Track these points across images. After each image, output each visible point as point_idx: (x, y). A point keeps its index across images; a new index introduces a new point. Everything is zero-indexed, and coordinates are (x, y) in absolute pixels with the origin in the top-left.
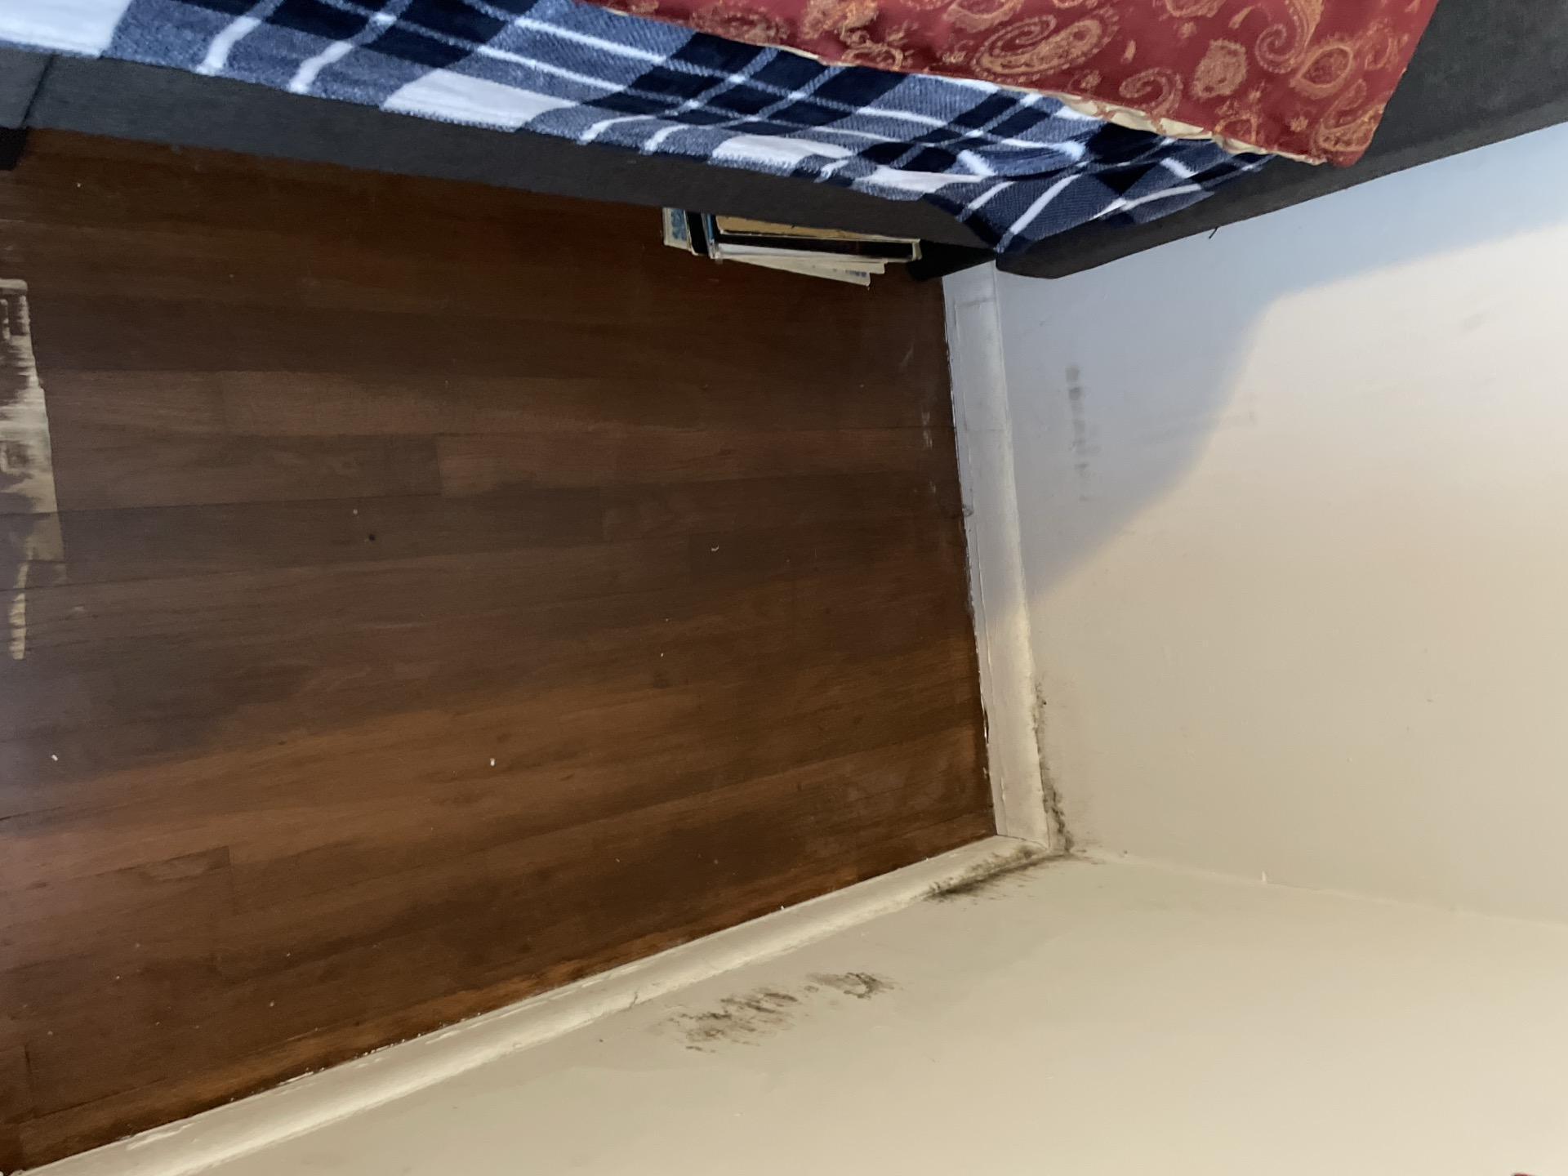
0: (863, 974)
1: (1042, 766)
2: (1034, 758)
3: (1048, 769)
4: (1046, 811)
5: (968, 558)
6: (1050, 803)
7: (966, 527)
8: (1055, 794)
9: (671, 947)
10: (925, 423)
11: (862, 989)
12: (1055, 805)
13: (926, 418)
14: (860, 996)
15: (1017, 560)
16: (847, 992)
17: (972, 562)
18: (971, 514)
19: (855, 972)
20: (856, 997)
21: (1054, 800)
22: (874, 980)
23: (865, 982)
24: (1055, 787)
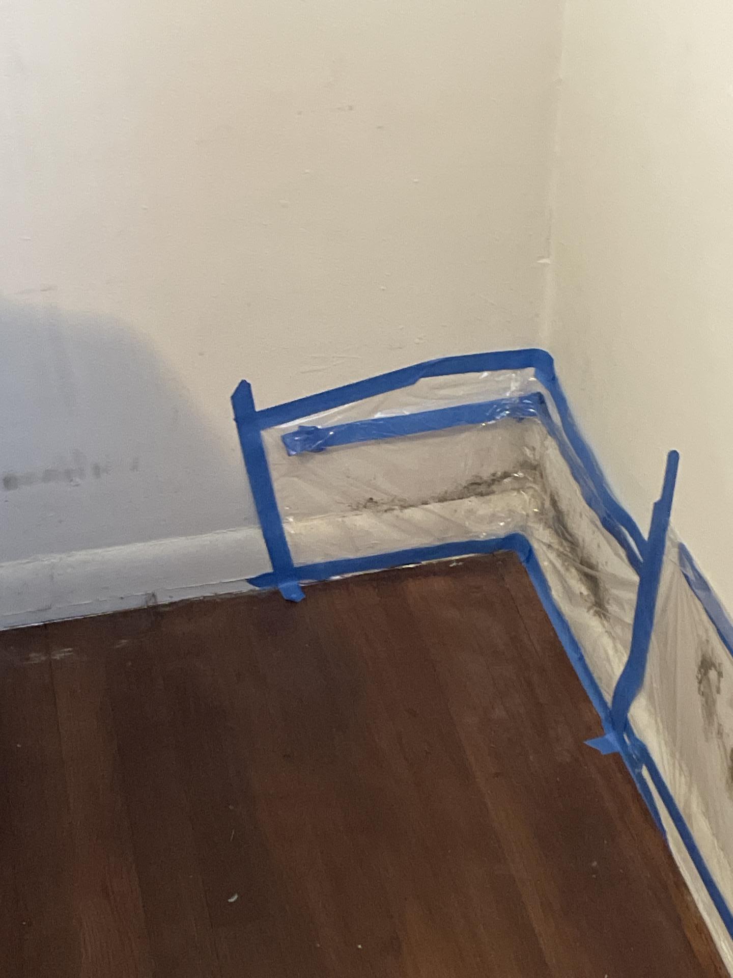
0: (697, 677)
1: (442, 500)
2: (434, 507)
3: (446, 492)
4: (493, 492)
5: (204, 597)
6: (482, 489)
7: (167, 603)
8: (473, 484)
9: (696, 907)
10: (43, 658)
11: (713, 674)
12: (486, 482)
13: (37, 657)
14: (720, 674)
15: (206, 539)
16: (718, 691)
17: (208, 593)
18: (154, 595)
19: (696, 684)
20: (722, 680)
21: (479, 484)
22: (702, 662)
23: (706, 673)
24: (464, 484)
